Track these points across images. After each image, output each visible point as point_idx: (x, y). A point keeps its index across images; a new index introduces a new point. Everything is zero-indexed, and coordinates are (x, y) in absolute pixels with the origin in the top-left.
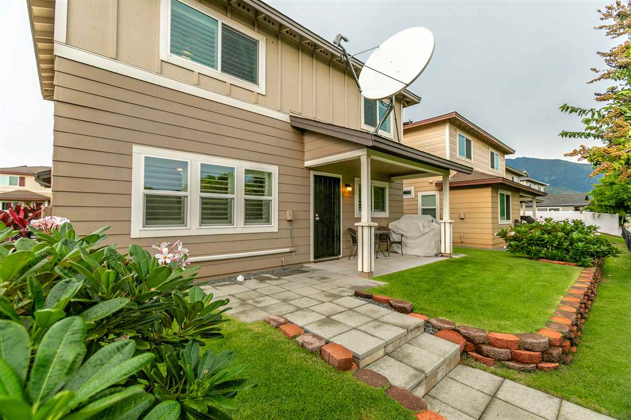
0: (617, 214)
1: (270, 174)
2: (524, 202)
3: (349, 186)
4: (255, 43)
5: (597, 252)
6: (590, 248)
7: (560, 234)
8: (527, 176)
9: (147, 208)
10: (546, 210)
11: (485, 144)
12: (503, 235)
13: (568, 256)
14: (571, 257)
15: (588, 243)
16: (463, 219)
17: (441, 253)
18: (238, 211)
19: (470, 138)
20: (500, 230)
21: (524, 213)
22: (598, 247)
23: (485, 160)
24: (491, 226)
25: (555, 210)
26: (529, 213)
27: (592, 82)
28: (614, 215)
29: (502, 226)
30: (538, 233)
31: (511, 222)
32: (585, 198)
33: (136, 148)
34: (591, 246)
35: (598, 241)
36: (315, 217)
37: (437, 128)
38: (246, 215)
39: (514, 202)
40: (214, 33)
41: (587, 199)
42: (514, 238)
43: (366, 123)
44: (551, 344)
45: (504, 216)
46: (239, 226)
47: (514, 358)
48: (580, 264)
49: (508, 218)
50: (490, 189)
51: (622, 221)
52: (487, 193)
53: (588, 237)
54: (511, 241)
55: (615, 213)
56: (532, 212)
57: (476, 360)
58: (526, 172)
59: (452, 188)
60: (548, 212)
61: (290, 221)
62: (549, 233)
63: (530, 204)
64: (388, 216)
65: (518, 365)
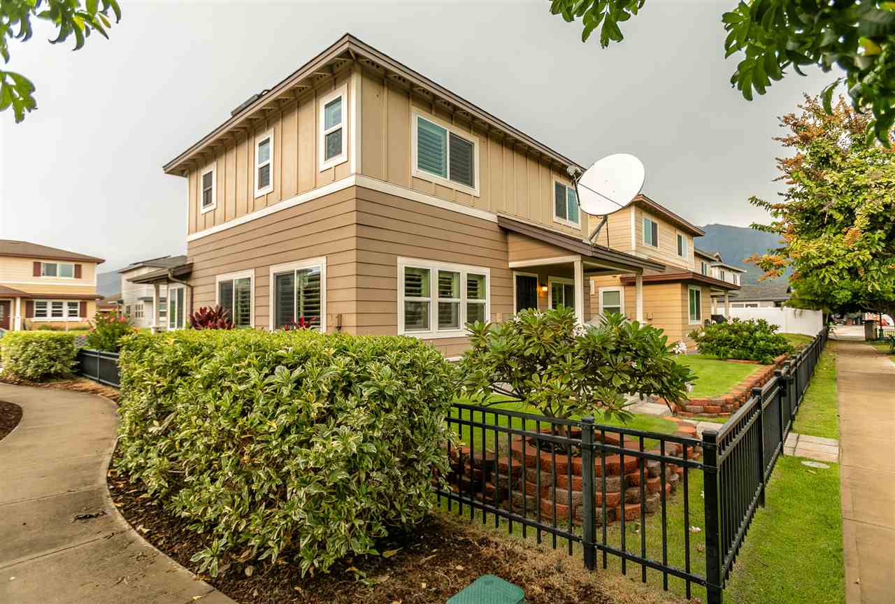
0: (821, 311)
1: (484, 277)
2: (715, 296)
3: (545, 286)
4: (471, 145)
5: (775, 350)
6: (769, 346)
7: (745, 333)
8: (720, 261)
10: (742, 306)
11: (671, 226)
12: (694, 336)
13: (752, 356)
14: (755, 356)
15: (768, 341)
16: (650, 319)
18: (463, 314)
19: (656, 221)
20: (691, 332)
21: (715, 311)
22: (776, 346)
23: (673, 247)
24: (680, 327)
25: (752, 306)
26: (720, 311)
27: (776, 180)
28: (817, 312)
29: (693, 328)
30: (726, 333)
31: (701, 322)
32: (786, 290)
34: (771, 344)
35: (778, 339)
37: (624, 214)
38: (467, 318)
39: (704, 298)
40: (444, 141)
41: (789, 291)
42: (705, 339)
43: (557, 215)
44: (727, 402)
45: (694, 313)
46: (463, 329)
47: (706, 411)
48: (761, 361)
49: (698, 318)
50: (679, 285)
51: (827, 320)
52: (677, 290)
53: (769, 336)
54: (702, 341)
55: (818, 310)
56: (724, 309)
57: (683, 415)
58: (718, 254)
59: (645, 283)
60: (745, 308)
62: (736, 333)
63: (721, 299)
65: (707, 414)
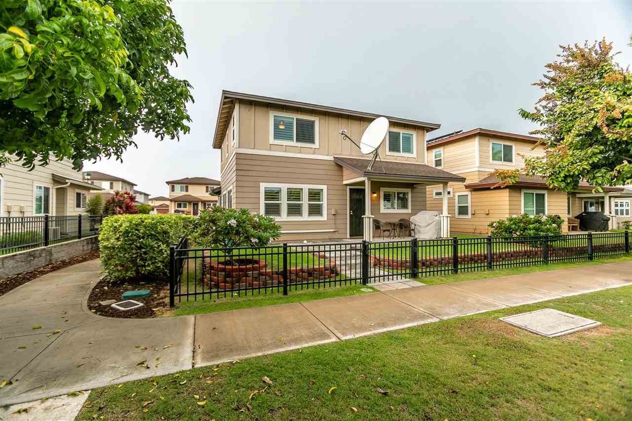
1: (322, 190)
3: (375, 193)
4: (313, 122)
9: (266, 209)
17: (441, 237)
18: (305, 210)
19: (510, 144)
33: (261, 184)
36: (350, 212)
37: (469, 140)
38: (309, 211)
40: (292, 123)
43: (391, 150)
45: (533, 212)
46: (305, 217)
50: (507, 190)
52: (504, 193)
61: (334, 215)
64: (410, 212)
